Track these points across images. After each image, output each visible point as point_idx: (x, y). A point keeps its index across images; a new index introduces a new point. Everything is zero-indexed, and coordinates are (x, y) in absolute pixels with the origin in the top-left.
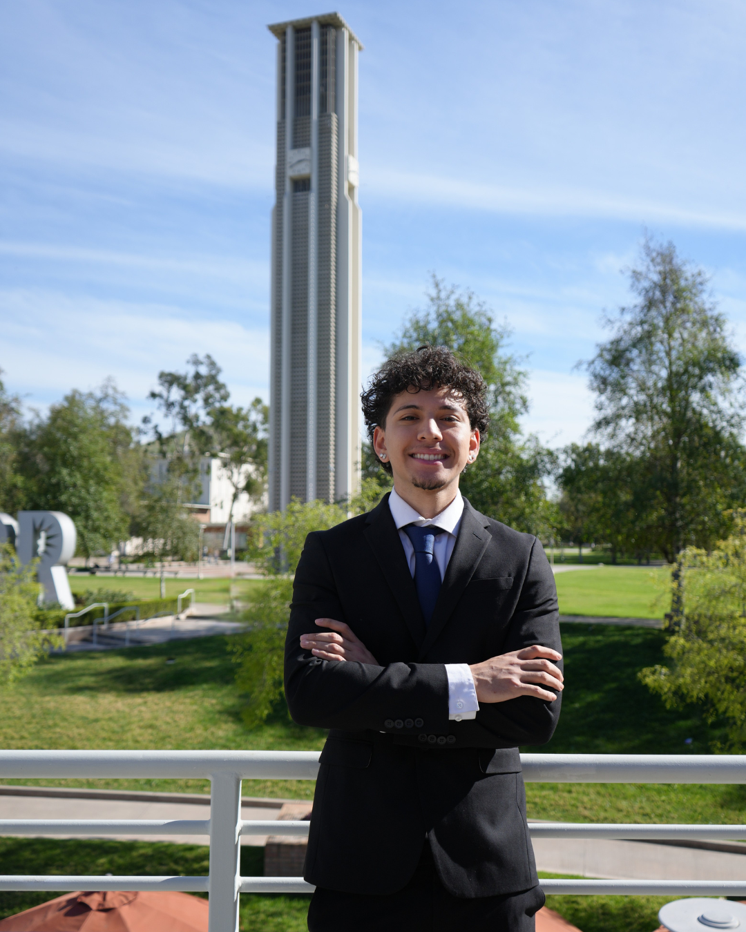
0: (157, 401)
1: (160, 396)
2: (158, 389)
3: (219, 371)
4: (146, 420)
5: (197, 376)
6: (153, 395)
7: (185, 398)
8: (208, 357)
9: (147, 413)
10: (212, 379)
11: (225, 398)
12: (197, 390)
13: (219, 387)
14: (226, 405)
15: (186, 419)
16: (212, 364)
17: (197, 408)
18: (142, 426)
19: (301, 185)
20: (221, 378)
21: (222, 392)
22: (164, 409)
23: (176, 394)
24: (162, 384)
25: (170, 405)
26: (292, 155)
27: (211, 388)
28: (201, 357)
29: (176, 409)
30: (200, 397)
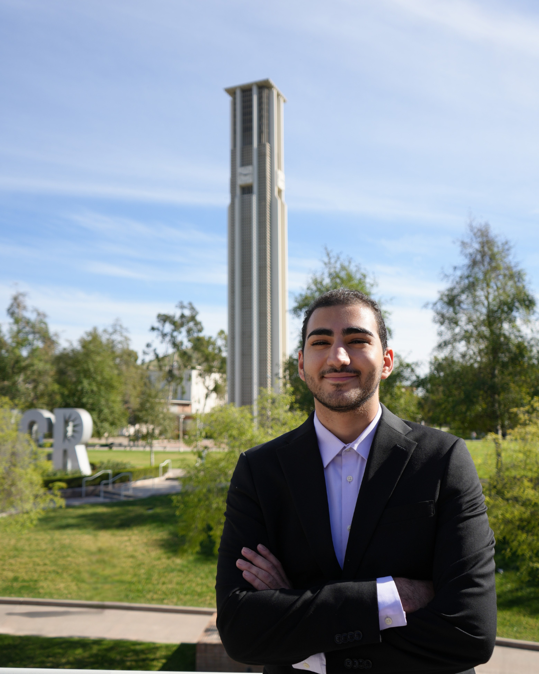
0: (155, 333)
1: (158, 329)
2: (157, 324)
3: (197, 313)
4: (148, 345)
5: (183, 316)
6: (153, 329)
7: (174, 331)
8: (190, 304)
9: (149, 341)
10: (193, 318)
11: (200, 331)
12: (182, 325)
13: (197, 324)
14: (201, 335)
15: (175, 345)
16: (192, 308)
17: (182, 337)
18: (146, 350)
19: (247, 190)
20: (199, 318)
21: (199, 327)
22: (160, 338)
23: (168, 328)
24: (159, 321)
25: (164, 335)
26: (240, 170)
27: (191, 324)
28: (186, 303)
29: (168, 338)
30: (184, 330)
